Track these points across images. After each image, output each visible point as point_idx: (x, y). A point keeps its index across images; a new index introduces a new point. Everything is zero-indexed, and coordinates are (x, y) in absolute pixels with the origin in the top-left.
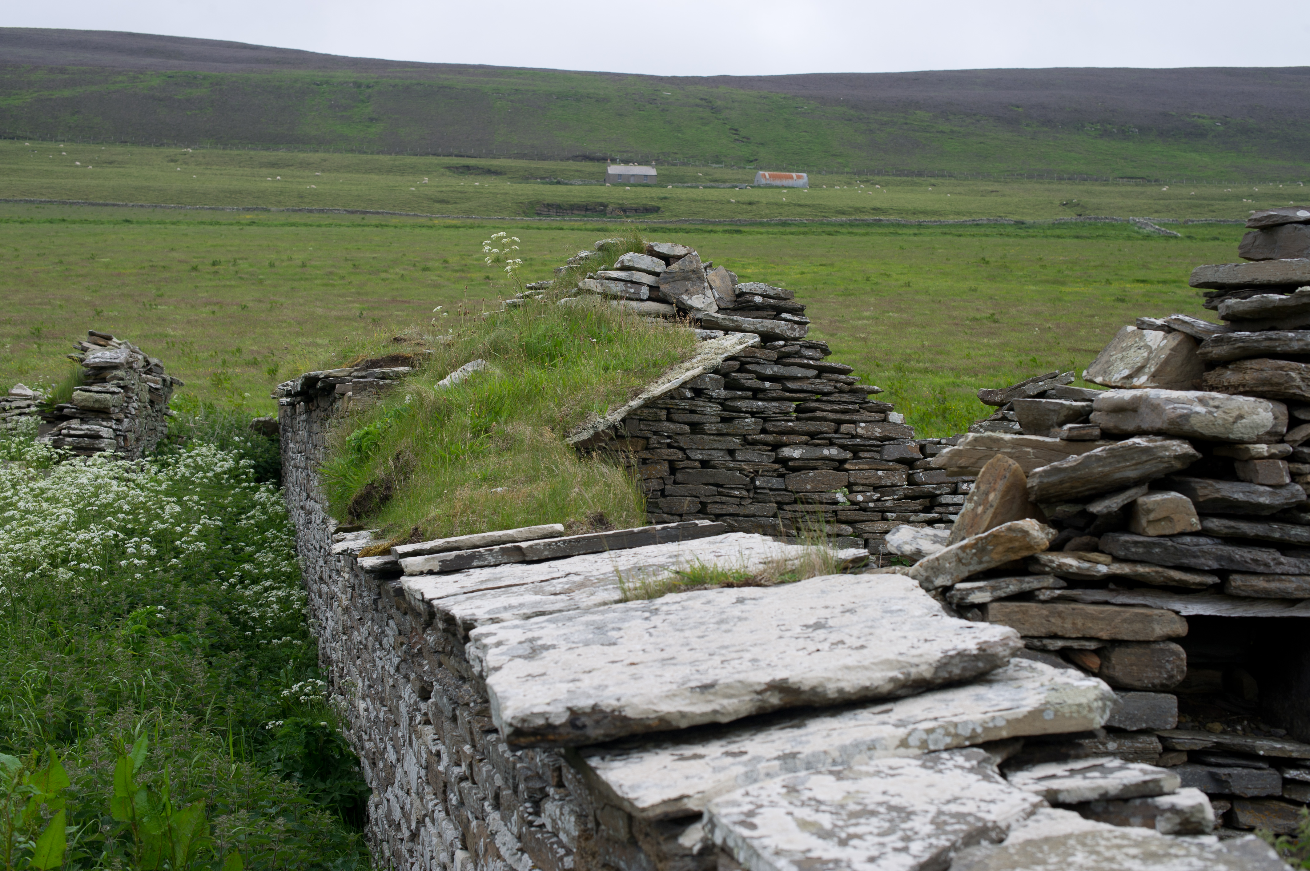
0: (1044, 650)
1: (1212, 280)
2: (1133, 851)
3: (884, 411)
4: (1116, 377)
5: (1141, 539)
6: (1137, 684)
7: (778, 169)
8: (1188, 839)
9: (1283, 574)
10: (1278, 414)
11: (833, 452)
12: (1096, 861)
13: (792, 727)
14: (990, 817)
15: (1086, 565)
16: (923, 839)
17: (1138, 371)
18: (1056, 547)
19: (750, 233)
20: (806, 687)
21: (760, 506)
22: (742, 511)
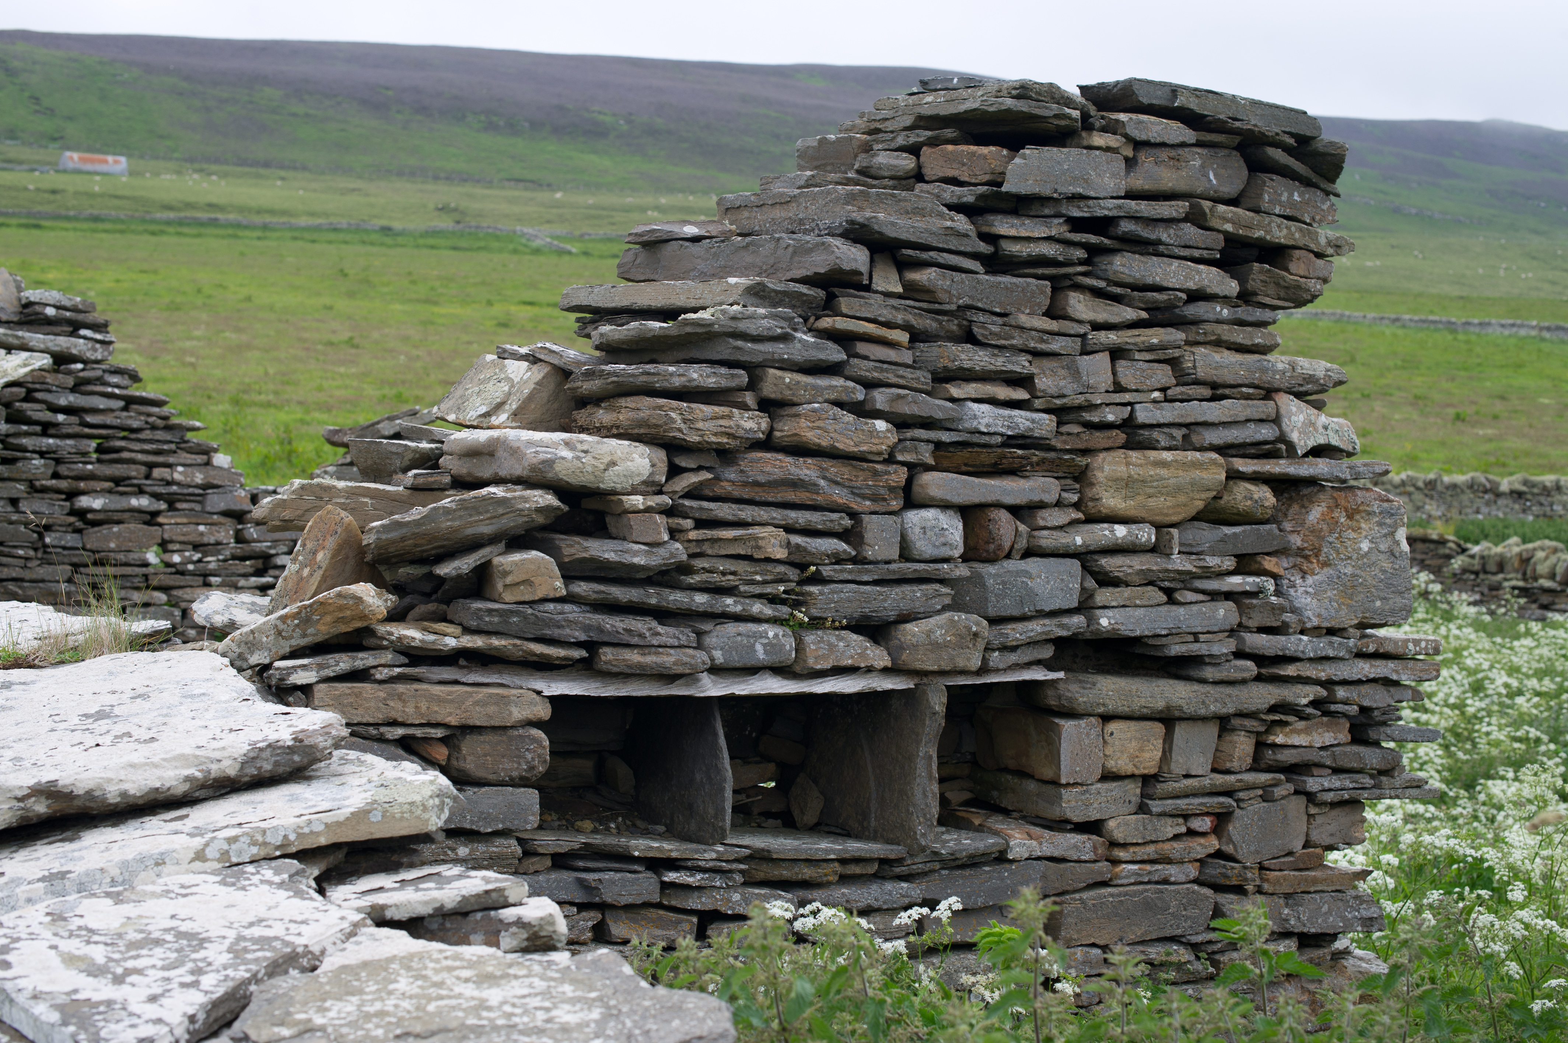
0: (381, 740)
1: (585, 303)
2: (466, 973)
3: (207, 452)
4: (471, 415)
5: (496, 606)
6: (492, 777)
7: (90, 150)
8: (536, 957)
9: (660, 646)
10: (656, 461)
11: (143, 502)
12: (420, 987)
13: (62, 840)
14: (300, 941)
15: (432, 637)
16: (218, 971)
17: (498, 407)
18: (396, 616)
19: (52, 229)
20: (80, 791)
21: (50, 568)
22: (27, 575)
